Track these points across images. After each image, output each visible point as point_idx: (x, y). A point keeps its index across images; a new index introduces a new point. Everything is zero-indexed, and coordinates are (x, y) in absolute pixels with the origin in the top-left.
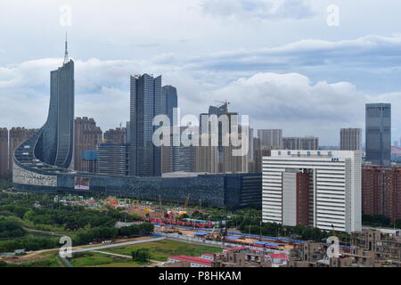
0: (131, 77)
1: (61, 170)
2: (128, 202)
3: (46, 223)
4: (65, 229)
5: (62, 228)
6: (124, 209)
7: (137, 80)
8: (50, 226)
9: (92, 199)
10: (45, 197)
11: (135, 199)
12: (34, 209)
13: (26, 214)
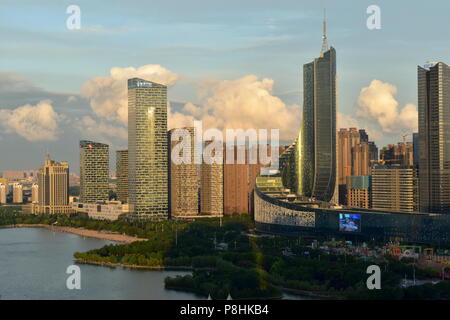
0: (419, 68)
1: (319, 205)
2: (417, 251)
3: (300, 279)
4: (328, 288)
5: (323, 287)
6: (411, 260)
7: (428, 72)
8: (306, 284)
9: (365, 245)
10: (298, 242)
11: (429, 246)
12: (284, 258)
13: (274, 266)
